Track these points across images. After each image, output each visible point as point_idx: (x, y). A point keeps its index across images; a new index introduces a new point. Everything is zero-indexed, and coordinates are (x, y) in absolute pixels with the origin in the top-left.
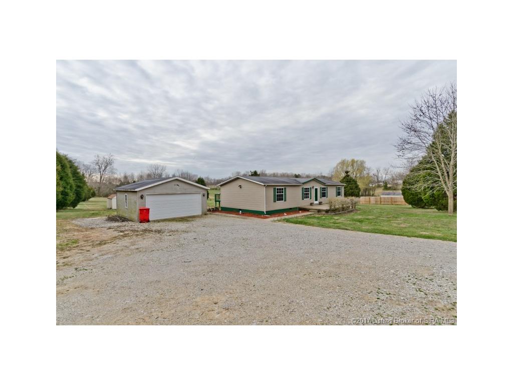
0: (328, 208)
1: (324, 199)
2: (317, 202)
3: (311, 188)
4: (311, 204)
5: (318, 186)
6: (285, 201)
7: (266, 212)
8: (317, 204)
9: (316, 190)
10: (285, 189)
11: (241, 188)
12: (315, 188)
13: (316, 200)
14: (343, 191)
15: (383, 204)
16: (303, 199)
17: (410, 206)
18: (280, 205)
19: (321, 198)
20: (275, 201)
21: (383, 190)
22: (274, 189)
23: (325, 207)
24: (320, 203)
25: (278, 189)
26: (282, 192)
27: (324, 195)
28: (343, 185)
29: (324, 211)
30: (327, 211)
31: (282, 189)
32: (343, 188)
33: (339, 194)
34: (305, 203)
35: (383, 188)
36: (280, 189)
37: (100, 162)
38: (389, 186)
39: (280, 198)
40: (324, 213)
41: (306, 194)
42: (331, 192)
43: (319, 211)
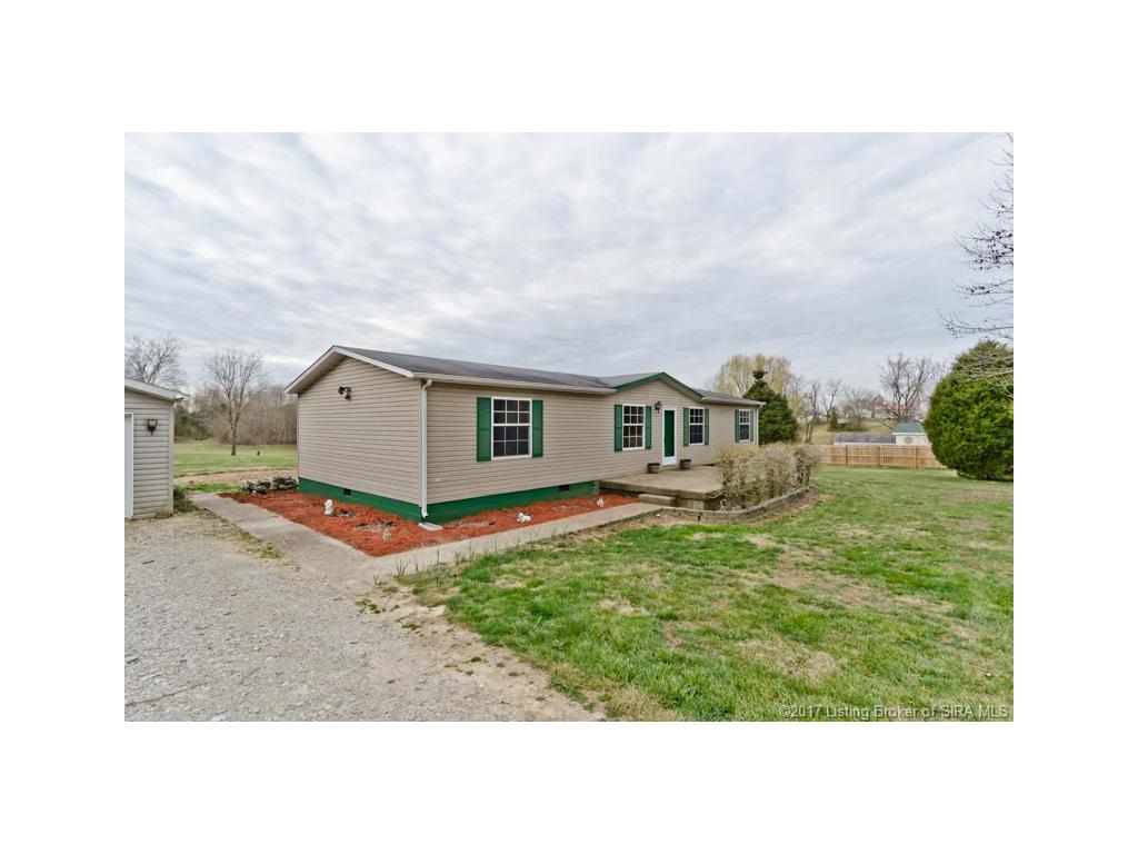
0: (717, 487)
1: (695, 451)
2: (672, 461)
3: (649, 408)
4: (652, 468)
5: (678, 405)
6: (538, 454)
7: (430, 507)
8: (671, 469)
9: (670, 415)
10: (539, 405)
11: (348, 397)
12: (664, 408)
13: (670, 452)
14: (754, 424)
15: (855, 466)
16: (618, 449)
17: (954, 473)
18: (512, 474)
19: (686, 445)
20: (482, 457)
21: (829, 430)
22: (482, 403)
23: (704, 483)
24: (684, 465)
25: (499, 404)
26: (525, 418)
27: (696, 435)
28: (758, 406)
29: (697, 497)
30: (712, 501)
31: (525, 405)
32: (756, 415)
33: (743, 433)
34: (625, 466)
35: (827, 426)
36: (512, 405)
37: (142, 355)
38: (840, 421)
39: (511, 442)
40: (698, 507)
41: (630, 429)
42: (720, 425)
43: (679, 499)
